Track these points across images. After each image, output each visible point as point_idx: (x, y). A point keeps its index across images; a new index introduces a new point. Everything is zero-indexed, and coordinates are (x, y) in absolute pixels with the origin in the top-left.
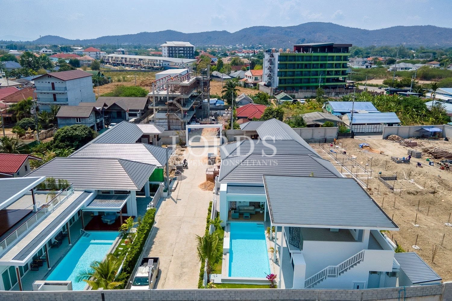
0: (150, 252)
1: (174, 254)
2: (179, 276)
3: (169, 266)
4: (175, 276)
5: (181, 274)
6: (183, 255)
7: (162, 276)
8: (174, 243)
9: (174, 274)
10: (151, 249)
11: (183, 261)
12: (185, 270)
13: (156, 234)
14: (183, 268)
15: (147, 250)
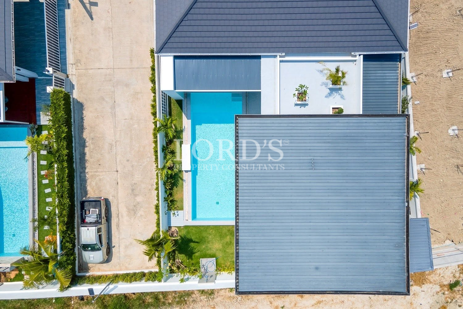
1: (119, 169)
2: (134, 210)
3: (117, 193)
4: (129, 210)
5: (135, 206)
7: (113, 209)
8: (114, 143)
11: (133, 182)
13: (82, 119)
14: (136, 195)
15: (80, 159)
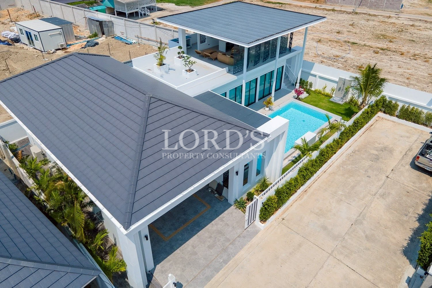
0: (427, 202)
1: (384, 178)
3: (397, 165)
6: (370, 171)
9: (392, 154)
10: (425, 207)
11: (373, 163)
12: (376, 152)
14: (377, 156)
